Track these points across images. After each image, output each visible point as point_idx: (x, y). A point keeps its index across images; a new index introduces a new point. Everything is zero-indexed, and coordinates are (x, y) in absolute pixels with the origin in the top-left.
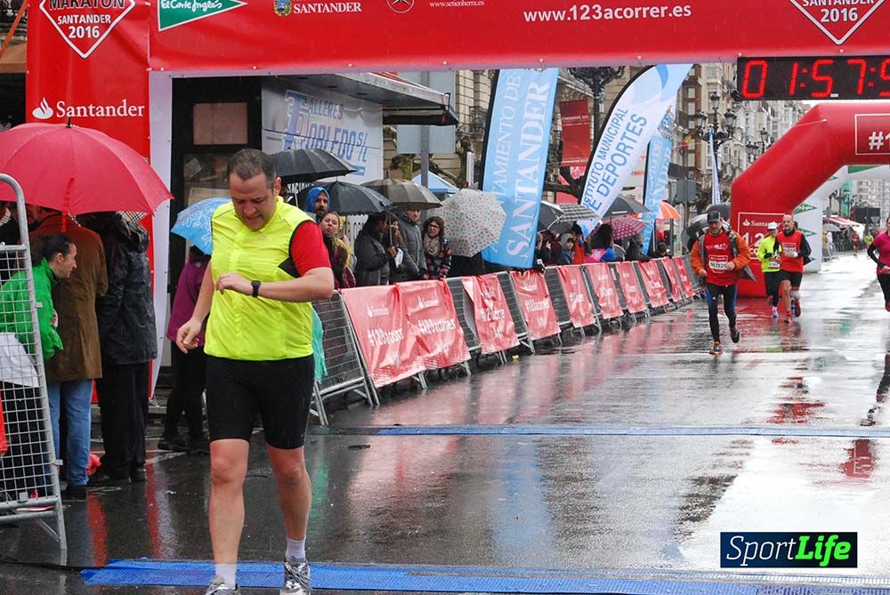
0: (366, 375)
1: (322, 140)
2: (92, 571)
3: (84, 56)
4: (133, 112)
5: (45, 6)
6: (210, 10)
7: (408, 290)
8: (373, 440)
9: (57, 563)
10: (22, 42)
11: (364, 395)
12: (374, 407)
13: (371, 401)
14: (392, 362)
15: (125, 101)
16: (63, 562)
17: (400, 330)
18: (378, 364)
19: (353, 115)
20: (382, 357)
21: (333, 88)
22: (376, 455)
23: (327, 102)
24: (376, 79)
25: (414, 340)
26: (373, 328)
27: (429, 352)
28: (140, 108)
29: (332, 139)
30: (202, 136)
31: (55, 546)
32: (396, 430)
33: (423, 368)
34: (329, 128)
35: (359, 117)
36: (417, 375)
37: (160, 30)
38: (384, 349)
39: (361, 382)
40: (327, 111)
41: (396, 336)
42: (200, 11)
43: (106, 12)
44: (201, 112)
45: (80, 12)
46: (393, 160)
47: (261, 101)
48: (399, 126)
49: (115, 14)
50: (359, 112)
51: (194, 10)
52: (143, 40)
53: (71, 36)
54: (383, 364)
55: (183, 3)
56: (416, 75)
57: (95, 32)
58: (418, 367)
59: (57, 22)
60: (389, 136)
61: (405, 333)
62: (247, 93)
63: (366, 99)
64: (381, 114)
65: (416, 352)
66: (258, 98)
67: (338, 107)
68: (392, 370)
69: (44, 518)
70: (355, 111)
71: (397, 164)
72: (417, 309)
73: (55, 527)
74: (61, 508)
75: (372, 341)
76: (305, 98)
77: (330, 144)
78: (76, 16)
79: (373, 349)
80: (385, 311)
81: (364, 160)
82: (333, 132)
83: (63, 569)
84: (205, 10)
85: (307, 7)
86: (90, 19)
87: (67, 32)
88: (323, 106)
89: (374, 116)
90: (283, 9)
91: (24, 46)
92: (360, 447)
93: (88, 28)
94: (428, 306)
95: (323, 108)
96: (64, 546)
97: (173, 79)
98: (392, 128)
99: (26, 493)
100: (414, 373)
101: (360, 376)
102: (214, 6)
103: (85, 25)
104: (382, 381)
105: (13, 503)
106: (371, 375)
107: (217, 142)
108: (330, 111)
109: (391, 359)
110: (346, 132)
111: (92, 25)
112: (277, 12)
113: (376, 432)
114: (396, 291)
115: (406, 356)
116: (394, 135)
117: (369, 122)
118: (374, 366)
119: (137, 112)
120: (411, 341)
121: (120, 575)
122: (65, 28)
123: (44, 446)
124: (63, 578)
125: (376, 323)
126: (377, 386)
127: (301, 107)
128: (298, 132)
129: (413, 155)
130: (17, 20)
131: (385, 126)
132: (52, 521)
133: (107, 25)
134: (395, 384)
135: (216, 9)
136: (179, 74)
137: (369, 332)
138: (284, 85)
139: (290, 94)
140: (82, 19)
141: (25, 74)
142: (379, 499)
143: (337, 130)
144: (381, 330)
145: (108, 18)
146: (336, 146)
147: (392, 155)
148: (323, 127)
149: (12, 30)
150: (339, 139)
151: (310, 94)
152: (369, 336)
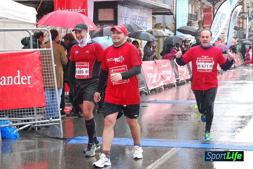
0: (147, 86)
1: (135, 19)
2: (70, 140)
4: (82, 11)
7: (159, 62)
8: (149, 105)
9: (60, 137)
11: (146, 92)
12: (149, 95)
13: (148, 93)
14: (154, 83)
15: (80, 8)
16: (62, 137)
17: (157, 73)
20: (151, 81)
21: (138, 4)
22: (149, 109)
23: (136, 8)
24: (150, 2)
27: (165, 80)
28: (85, 10)
29: (137, 19)
30: (101, 18)
32: (155, 102)
33: (163, 84)
34: (137, 16)
35: (145, 13)
38: (152, 79)
39: (146, 88)
40: (136, 11)
41: (155, 75)
44: (101, 11)
46: (155, 25)
54: (152, 83)
58: (161, 84)
60: (154, 18)
62: (114, 6)
63: (148, 8)
64: (152, 12)
65: (161, 80)
66: (117, 7)
67: (139, 10)
68: (154, 85)
69: (57, 125)
70: (144, 11)
71: (156, 26)
72: (161, 68)
73: (60, 127)
74: (61, 122)
75: (148, 77)
76: (130, 7)
77: (137, 21)
79: (149, 79)
80: (152, 68)
81: (147, 25)
82: (138, 17)
83: (62, 139)
88: (135, 9)
89: (150, 13)
92: (145, 106)
94: (164, 67)
96: (62, 133)
97: (94, 2)
98: (155, 16)
99: (52, 118)
100: (161, 86)
101: (145, 86)
105: (48, 121)
107: (105, 20)
108: (137, 11)
109: (154, 81)
110: (141, 17)
113: (149, 102)
114: (155, 62)
115: (158, 81)
117: (148, 14)
118: (149, 84)
120: (160, 77)
121: (78, 141)
123: (57, 105)
124: (62, 141)
125: (150, 71)
126: (150, 89)
127: (129, 10)
128: (128, 17)
129: (161, 24)
131: (153, 15)
134: (155, 89)
137: (148, 74)
138: (124, 4)
139: (126, 6)
141: (53, 1)
142: (150, 121)
143: (139, 17)
144: (151, 74)
146: (139, 21)
147: (155, 24)
148: (135, 16)
150: (139, 19)
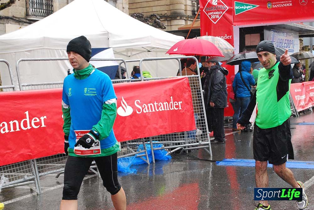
0: (295, 108)
1: (280, 43)
2: (219, 162)
3: (215, 23)
4: (228, 38)
5: (205, 10)
6: (249, 8)
7: (307, 84)
8: (297, 126)
9: (209, 160)
10: (199, 20)
11: (294, 114)
12: (297, 117)
13: (296, 115)
14: (302, 105)
15: (226, 35)
16: (211, 160)
17: (305, 95)
18: (298, 105)
19: (290, 35)
20: (299, 103)
21: (284, 28)
22: (298, 131)
23: (282, 32)
24: (297, 25)
25: (309, 98)
26: (297, 95)
27: (313, 101)
28: (230, 36)
29: (284, 42)
30: (247, 43)
31: (209, 155)
32: (303, 124)
33: (312, 106)
34: (283, 39)
35: (292, 36)
36: (310, 108)
37: (236, 15)
38: (300, 101)
39: (294, 110)
40: (282, 35)
41: (303, 97)
42: (246, 9)
43: (221, 11)
44: (247, 37)
45: (214, 11)
46: (302, 48)
47: (264, 33)
48: (303, 38)
49: (223, 11)
50: (292, 35)
51: (245, 9)
52: (231, 18)
53: (212, 18)
54: (300, 105)
55: (242, 7)
56: (308, 23)
57: (218, 16)
58: (310, 105)
59: (208, 14)
60: (301, 41)
61: (306, 96)
62: (260, 31)
63: (294, 31)
64: (298, 35)
65: (309, 101)
66: (263, 32)
67: (286, 33)
68: (303, 107)
69: (206, 148)
70: (290, 34)
71: (304, 48)
72: (309, 89)
73: (209, 150)
74: (210, 144)
75: (296, 99)
76: (276, 31)
77: (283, 44)
78: (213, 13)
79: (297, 101)
80: (300, 90)
81: (293, 48)
82: (284, 40)
83: (211, 161)
84: (248, 8)
85: (276, 5)
86: (216, 13)
87: (210, 17)
88: (281, 33)
89: (296, 35)
90: (269, 7)
91: (200, 21)
92: (293, 128)
93: (216, 16)
94: (312, 88)
95: (281, 34)
96: (211, 155)
97: (240, 28)
98: (302, 39)
99: (201, 141)
100: (309, 107)
101: (293, 108)
102: (250, 7)
103: (215, 15)
104: (299, 110)
105: (198, 144)
106: (296, 108)
107: (252, 45)
108: (283, 35)
109: (302, 103)
110: (288, 40)
111: (217, 15)
112: (268, 8)
113: (298, 124)
114: (303, 84)
115: (307, 102)
116: (302, 41)
117: (295, 37)
118: (297, 105)
119: (230, 37)
120: (308, 99)
121: (226, 163)
122: (210, 16)
123: (206, 128)
124: (211, 163)
125: (298, 93)
126: (298, 111)
127: (275, 34)
128: (274, 41)
129: (308, 46)
130: (197, 15)
131: (300, 38)
132: (208, 148)
133: (221, 14)
134: (303, 111)
135: (251, 8)
136: (241, 27)
137: (295, 96)
138: (270, 28)
139: (272, 31)
140: (214, 13)
141: (200, 29)
142: (298, 143)
143: (286, 40)
144: (299, 96)
145: (221, 12)
146: (286, 44)
147: (302, 46)
148: (281, 39)
149: (196, 18)
150: (286, 42)
151: (277, 30)
152: (296, 97)
